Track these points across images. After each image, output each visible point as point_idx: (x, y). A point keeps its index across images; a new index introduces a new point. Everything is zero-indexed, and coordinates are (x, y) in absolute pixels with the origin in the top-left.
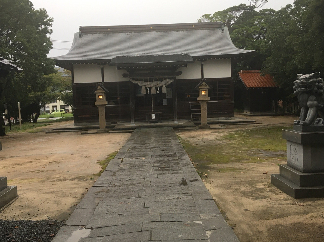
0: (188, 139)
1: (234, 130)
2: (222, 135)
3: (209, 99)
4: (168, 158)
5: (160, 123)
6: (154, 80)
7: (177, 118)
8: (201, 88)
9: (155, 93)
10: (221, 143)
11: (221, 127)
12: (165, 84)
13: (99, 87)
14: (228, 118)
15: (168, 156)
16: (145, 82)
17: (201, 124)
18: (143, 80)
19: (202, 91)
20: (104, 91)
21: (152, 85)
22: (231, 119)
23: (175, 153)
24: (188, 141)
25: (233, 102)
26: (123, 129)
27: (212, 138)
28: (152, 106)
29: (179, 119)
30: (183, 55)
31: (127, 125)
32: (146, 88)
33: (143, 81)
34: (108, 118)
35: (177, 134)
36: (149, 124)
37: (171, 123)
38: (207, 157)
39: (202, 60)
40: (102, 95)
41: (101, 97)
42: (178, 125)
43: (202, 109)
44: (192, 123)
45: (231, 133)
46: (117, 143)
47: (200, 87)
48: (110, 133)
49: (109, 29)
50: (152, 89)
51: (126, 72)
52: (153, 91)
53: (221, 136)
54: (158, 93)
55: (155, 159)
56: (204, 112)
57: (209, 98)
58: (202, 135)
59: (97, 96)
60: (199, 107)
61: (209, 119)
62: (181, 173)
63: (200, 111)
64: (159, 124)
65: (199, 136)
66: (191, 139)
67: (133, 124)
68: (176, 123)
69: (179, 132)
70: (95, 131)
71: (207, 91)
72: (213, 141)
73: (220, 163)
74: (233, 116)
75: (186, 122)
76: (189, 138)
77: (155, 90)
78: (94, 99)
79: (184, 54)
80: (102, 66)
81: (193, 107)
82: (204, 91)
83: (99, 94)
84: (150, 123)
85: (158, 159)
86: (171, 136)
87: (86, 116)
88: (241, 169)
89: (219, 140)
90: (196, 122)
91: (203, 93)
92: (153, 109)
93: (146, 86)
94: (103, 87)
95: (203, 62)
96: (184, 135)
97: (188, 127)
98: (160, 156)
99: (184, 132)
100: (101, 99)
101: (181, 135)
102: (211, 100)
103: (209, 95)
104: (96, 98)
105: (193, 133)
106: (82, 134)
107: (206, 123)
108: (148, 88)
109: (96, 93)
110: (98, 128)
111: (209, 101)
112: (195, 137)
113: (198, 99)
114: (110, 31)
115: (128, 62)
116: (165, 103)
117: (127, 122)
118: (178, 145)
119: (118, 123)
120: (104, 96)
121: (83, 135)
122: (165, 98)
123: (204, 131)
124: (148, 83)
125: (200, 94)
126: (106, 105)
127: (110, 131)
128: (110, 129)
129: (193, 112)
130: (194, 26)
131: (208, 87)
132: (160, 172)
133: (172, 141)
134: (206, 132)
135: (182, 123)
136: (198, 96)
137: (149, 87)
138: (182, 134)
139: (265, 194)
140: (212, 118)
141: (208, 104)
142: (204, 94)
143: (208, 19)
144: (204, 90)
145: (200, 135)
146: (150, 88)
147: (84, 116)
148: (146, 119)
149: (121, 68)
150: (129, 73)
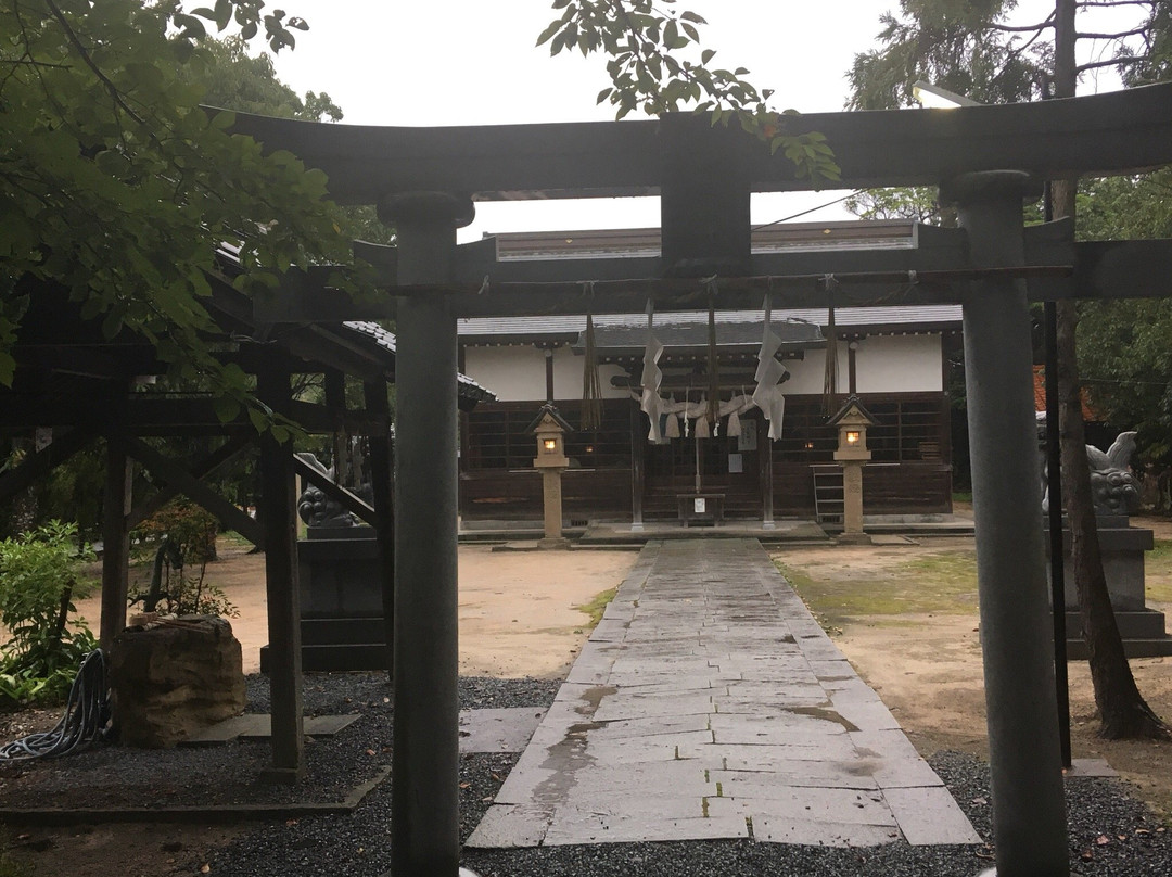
0: (803, 568)
1: (941, 549)
2: (903, 560)
3: (870, 458)
4: (749, 602)
5: (720, 525)
6: (703, 397)
7: (771, 510)
8: (847, 425)
9: (706, 435)
10: (896, 577)
11: (905, 542)
12: (738, 409)
13: (548, 417)
14: (932, 517)
15: (751, 598)
16: (677, 401)
17: (843, 531)
18: (672, 395)
19: (848, 432)
20: (560, 429)
21: (697, 413)
22: (941, 519)
23: (769, 594)
24: (803, 572)
25: (948, 468)
26: (611, 541)
27: (869, 567)
28: (698, 476)
29: (778, 516)
30: (793, 322)
31: (619, 530)
32: (681, 421)
33: (672, 400)
34: (567, 507)
35: (772, 555)
36: (686, 529)
37: (753, 528)
38: (849, 602)
39: (851, 339)
40: (555, 440)
41: (551, 445)
42: (776, 533)
43: (846, 486)
44: (818, 530)
45: (930, 558)
46: (606, 573)
47: (842, 422)
48: (574, 549)
49: (569, 241)
50: (698, 422)
51: (621, 372)
52: (702, 430)
53: (899, 563)
54: (716, 435)
55: (719, 602)
56: (853, 498)
57: (868, 455)
58: (845, 560)
59: (540, 442)
60: (839, 480)
61: (869, 517)
62: (783, 626)
63: (840, 494)
64: (716, 528)
65: (835, 561)
66: (811, 568)
67: (638, 528)
68: (769, 526)
69: (779, 551)
70: (533, 544)
71: (864, 434)
72: (873, 574)
73: (878, 612)
74: (950, 512)
75: (800, 526)
76: (806, 566)
77: (707, 428)
78: (530, 450)
79: (797, 320)
80: (548, 353)
81: (822, 480)
82: (853, 432)
83: (546, 437)
84: (690, 526)
85: (726, 602)
86: (754, 560)
87: (498, 500)
88: (927, 624)
89: (891, 571)
90: (831, 526)
91: (852, 438)
92: (698, 482)
93: (681, 415)
94: (557, 415)
95: (854, 344)
96: (794, 560)
97: (803, 539)
98: (728, 597)
99: (790, 553)
100: (549, 452)
101: (782, 560)
102: (875, 458)
103: (869, 446)
104: (537, 447)
105: (818, 555)
106: (494, 550)
107: (861, 529)
108: (686, 421)
109: (537, 434)
110: (540, 536)
111: (869, 462)
112: (823, 564)
113: (837, 456)
114: (573, 247)
115: (630, 344)
116: (735, 465)
117: (616, 522)
118: (774, 579)
119: (593, 523)
120: (560, 442)
121: (497, 554)
122: (735, 451)
123: (853, 549)
124: (688, 405)
125: (842, 443)
126: (565, 467)
127: (572, 546)
128: (575, 541)
129: (822, 495)
130: (827, 232)
131: (867, 421)
132: (732, 623)
133: (758, 569)
134: (856, 554)
135: (788, 527)
136: (836, 447)
137: (690, 416)
138: (788, 556)
139: (959, 656)
140: (880, 517)
141: (865, 471)
142: (854, 442)
143: (878, 197)
144: (853, 429)
145: (839, 559)
146: (693, 421)
147: (489, 500)
148: (677, 514)
149: (608, 360)
150: (629, 375)
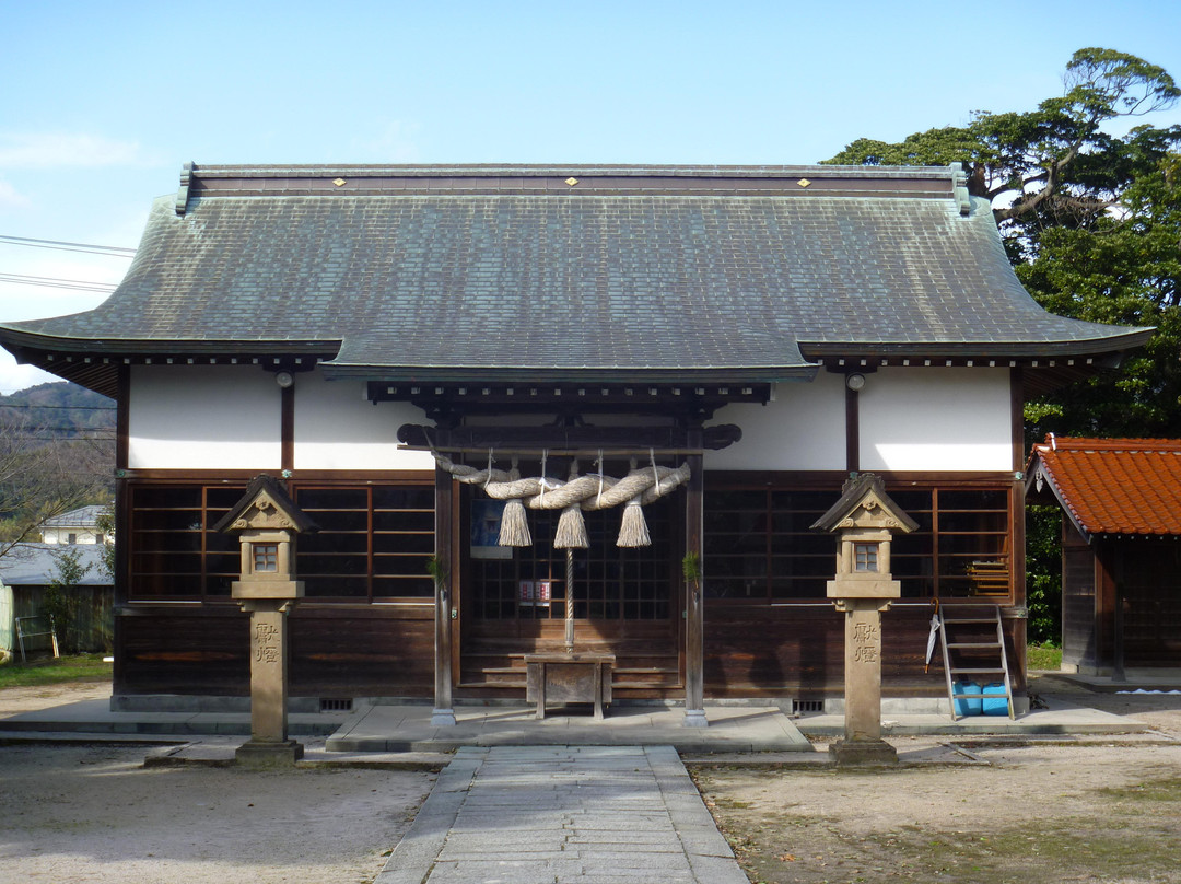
3: (897, 593)
6: (574, 469)
8: (854, 529)
12: (642, 494)
13: (265, 498)
16: (522, 476)
18: (514, 464)
19: (856, 543)
21: (562, 498)
33: (515, 471)
39: (852, 369)
40: (276, 544)
43: (851, 648)
47: (844, 522)
49: (338, 182)
51: (419, 419)
56: (863, 669)
57: (894, 588)
59: (246, 549)
67: (441, 719)
71: (885, 546)
80: (285, 381)
87: (184, 657)
91: (862, 555)
93: (531, 502)
95: (856, 379)
107: (877, 730)
109: (241, 532)
111: (897, 600)
113: (833, 588)
119: (363, 705)
124: (544, 483)
128: (316, 741)
130: (804, 183)
141: (888, 617)
147: (167, 656)
148: (523, 690)
149: (391, 391)
150: (432, 424)
